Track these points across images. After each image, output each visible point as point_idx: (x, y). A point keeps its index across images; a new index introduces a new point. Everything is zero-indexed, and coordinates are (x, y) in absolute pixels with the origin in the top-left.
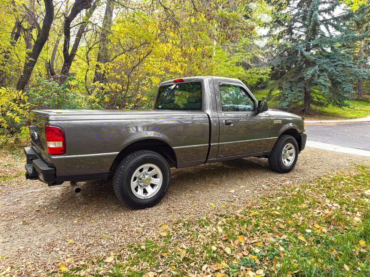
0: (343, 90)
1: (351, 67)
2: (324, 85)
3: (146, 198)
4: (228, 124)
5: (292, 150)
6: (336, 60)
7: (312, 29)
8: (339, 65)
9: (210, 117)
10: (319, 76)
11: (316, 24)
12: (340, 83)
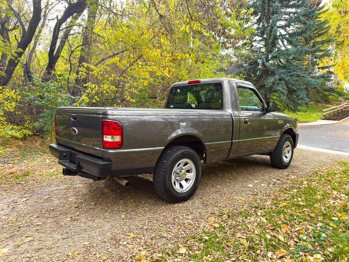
0: (298, 97)
1: (303, 77)
2: (283, 93)
3: (183, 192)
4: (246, 122)
5: (289, 147)
6: (291, 70)
7: (272, 43)
8: (294, 75)
9: (233, 115)
10: (278, 84)
11: (276, 38)
12: (295, 91)
